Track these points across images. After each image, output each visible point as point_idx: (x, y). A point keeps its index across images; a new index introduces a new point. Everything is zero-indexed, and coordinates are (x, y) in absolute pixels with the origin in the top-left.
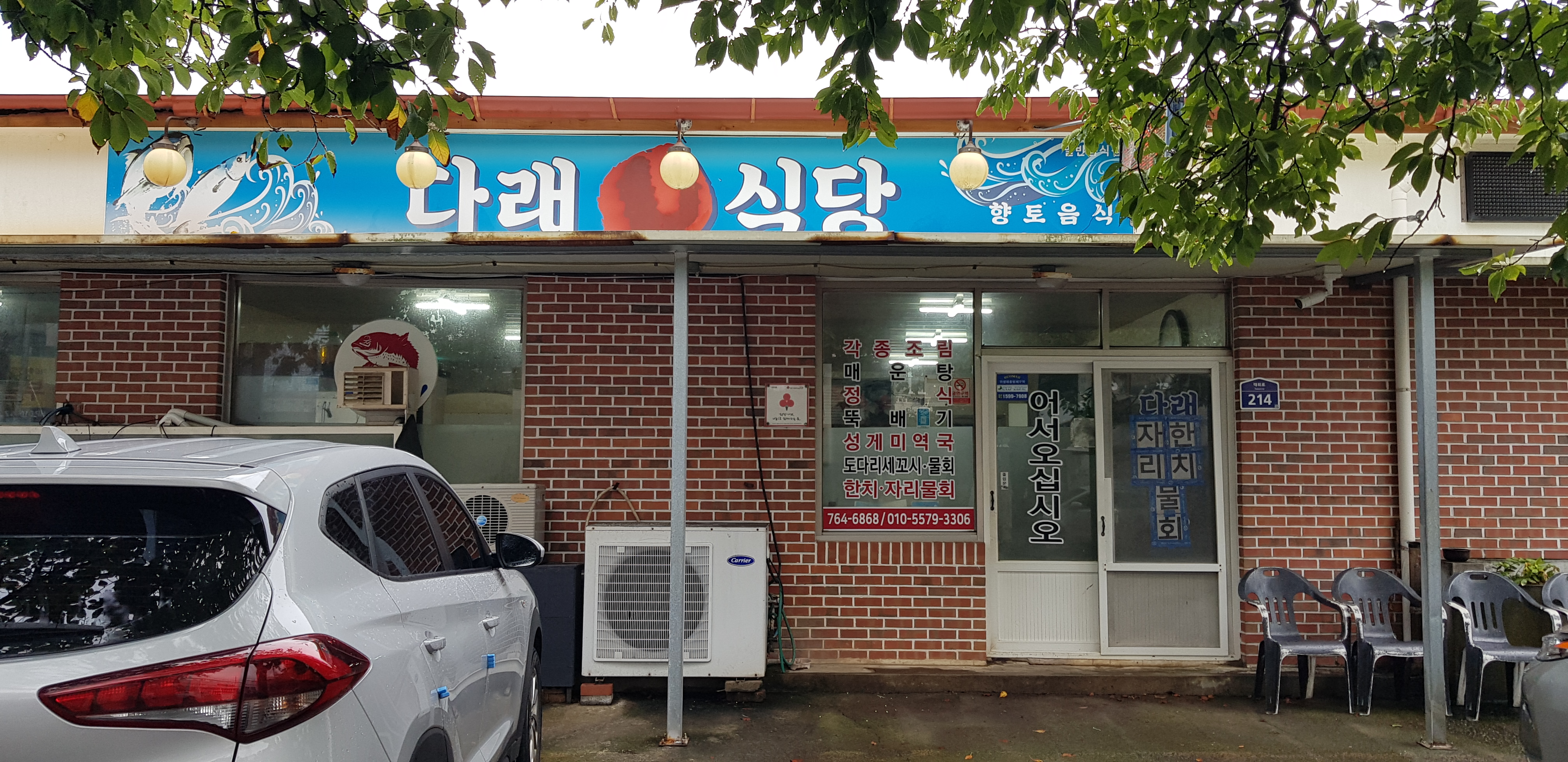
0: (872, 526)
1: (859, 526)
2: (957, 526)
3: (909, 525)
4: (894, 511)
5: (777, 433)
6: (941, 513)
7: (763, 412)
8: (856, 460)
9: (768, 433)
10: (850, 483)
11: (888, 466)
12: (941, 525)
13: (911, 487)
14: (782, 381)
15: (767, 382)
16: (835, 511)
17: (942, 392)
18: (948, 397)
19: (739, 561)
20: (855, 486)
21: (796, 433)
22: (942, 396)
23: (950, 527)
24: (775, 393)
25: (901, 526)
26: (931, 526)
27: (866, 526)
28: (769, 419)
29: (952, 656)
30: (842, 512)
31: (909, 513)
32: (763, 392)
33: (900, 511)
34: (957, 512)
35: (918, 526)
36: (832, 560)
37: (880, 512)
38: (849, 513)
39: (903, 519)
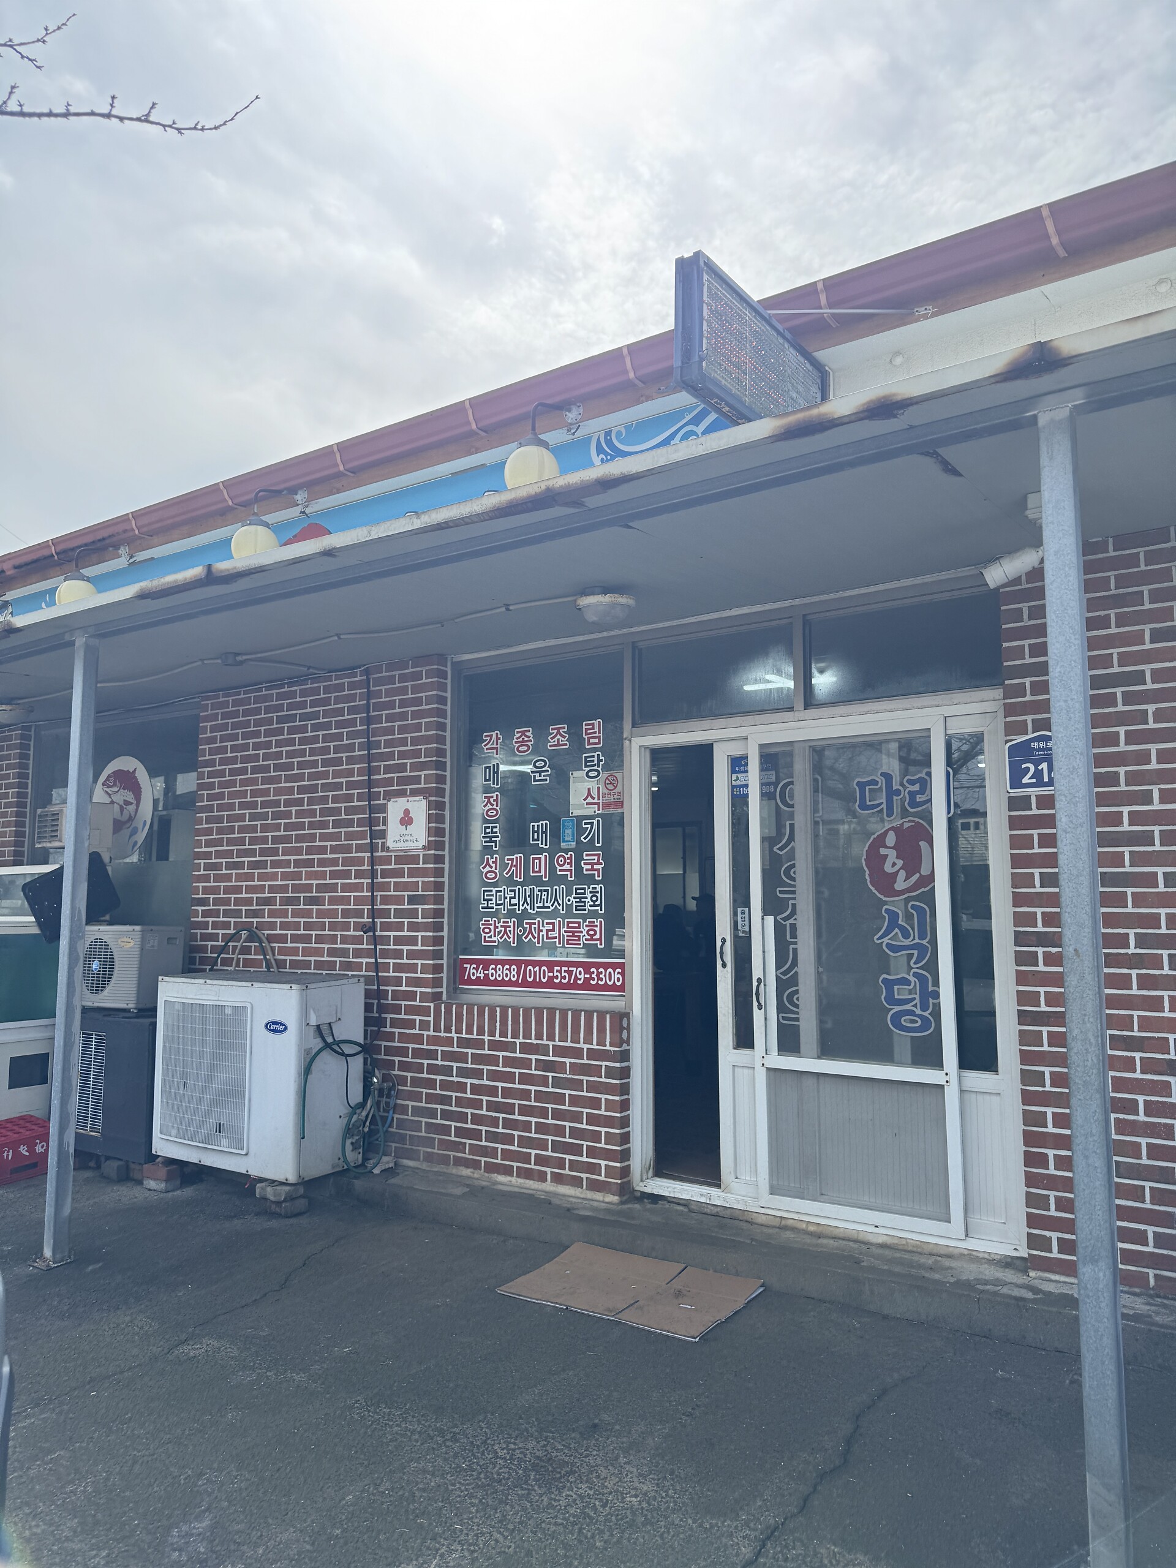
0: (510, 983)
1: (496, 983)
2: (606, 987)
3: (550, 984)
4: (535, 963)
5: (400, 860)
6: (587, 967)
7: (383, 834)
8: (494, 892)
9: (387, 860)
10: (487, 925)
11: (528, 899)
12: (586, 985)
13: (553, 930)
14: (402, 794)
15: (389, 795)
16: (471, 961)
17: (589, 794)
18: (596, 800)
19: (275, 1027)
20: (492, 927)
21: (414, 859)
22: (590, 800)
23: (597, 987)
24: (395, 808)
25: (541, 985)
26: (574, 986)
27: (503, 983)
28: (390, 844)
29: (576, 1182)
30: (478, 962)
31: (551, 965)
32: (383, 809)
33: (540, 964)
34: (606, 966)
35: (560, 986)
36: (448, 1030)
37: (518, 963)
38: (486, 964)
39: (544, 976)
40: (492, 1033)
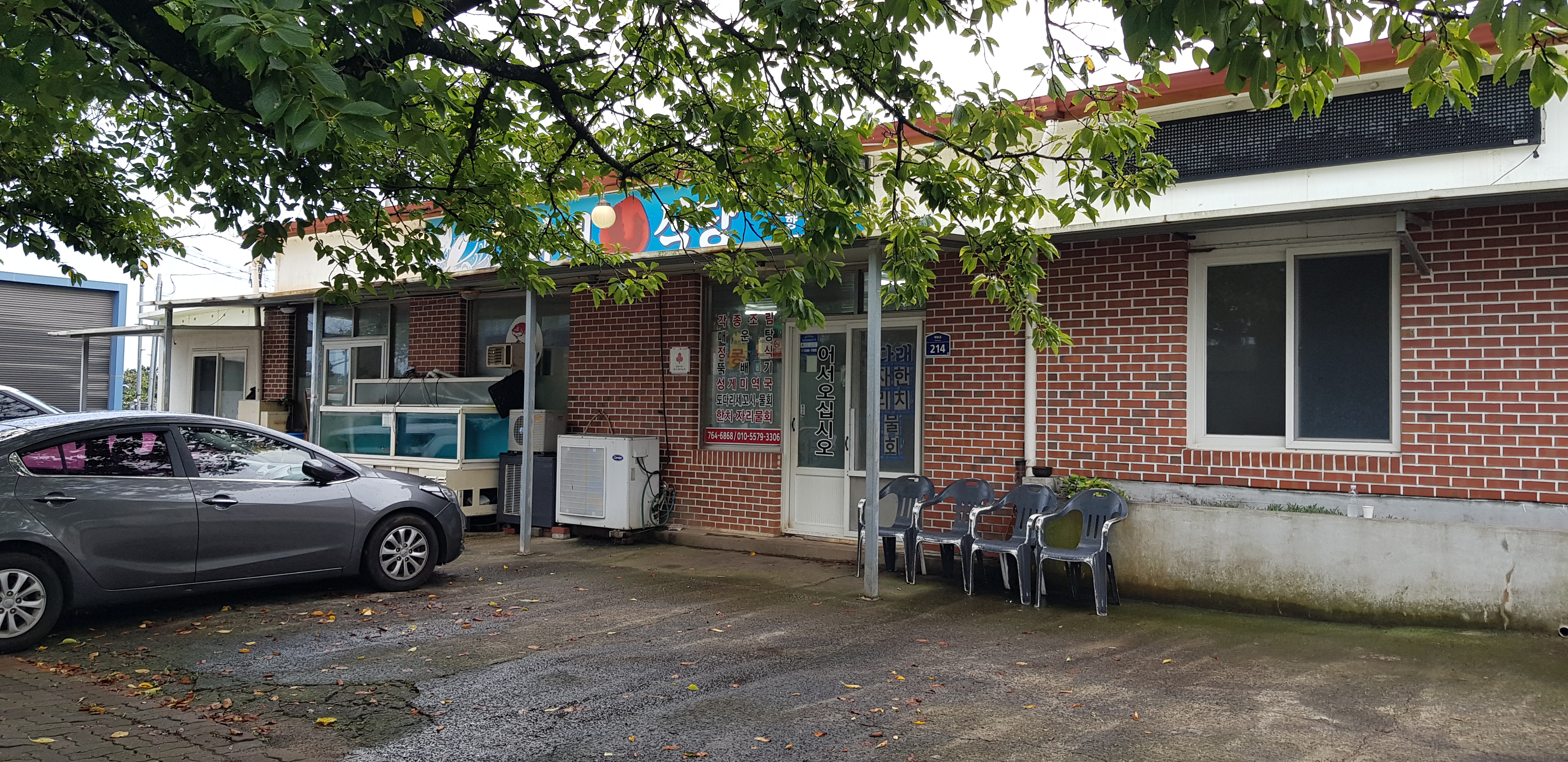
0: (730, 441)
1: (723, 441)
2: (773, 442)
3: (748, 441)
4: (741, 431)
5: (676, 379)
6: (765, 432)
7: (668, 365)
8: (722, 396)
9: (670, 379)
10: (719, 412)
11: (738, 400)
12: (764, 441)
13: (750, 415)
14: (677, 345)
15: (671, 345)
16: (711, 430)
17: (767, 348)
18: (770, 352)
19: (617, 458)
20: (721, 413)
21: (684, 378)
22: (767, 351)
23: (769, 442)
24: (674, 352)
25: (744, 441)
26: (759, 442)
27: (726, 441)
28: (671, 371)
29: (757, 529)
30: (715, 430)
31: (748, 432)
32: (668, 352)
33: (744, 431)
34: (773, 432)
35: (753, 442)
36: (700, 463)
37: (734, 431)
38: (719, 431)
39: (745, 436)
40: (720, 464)
